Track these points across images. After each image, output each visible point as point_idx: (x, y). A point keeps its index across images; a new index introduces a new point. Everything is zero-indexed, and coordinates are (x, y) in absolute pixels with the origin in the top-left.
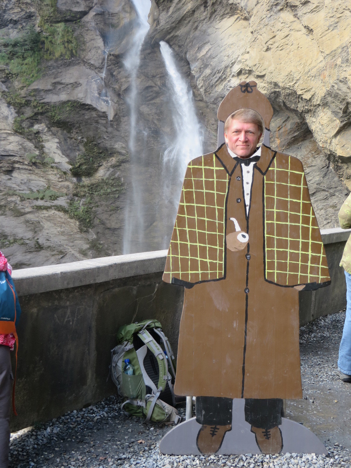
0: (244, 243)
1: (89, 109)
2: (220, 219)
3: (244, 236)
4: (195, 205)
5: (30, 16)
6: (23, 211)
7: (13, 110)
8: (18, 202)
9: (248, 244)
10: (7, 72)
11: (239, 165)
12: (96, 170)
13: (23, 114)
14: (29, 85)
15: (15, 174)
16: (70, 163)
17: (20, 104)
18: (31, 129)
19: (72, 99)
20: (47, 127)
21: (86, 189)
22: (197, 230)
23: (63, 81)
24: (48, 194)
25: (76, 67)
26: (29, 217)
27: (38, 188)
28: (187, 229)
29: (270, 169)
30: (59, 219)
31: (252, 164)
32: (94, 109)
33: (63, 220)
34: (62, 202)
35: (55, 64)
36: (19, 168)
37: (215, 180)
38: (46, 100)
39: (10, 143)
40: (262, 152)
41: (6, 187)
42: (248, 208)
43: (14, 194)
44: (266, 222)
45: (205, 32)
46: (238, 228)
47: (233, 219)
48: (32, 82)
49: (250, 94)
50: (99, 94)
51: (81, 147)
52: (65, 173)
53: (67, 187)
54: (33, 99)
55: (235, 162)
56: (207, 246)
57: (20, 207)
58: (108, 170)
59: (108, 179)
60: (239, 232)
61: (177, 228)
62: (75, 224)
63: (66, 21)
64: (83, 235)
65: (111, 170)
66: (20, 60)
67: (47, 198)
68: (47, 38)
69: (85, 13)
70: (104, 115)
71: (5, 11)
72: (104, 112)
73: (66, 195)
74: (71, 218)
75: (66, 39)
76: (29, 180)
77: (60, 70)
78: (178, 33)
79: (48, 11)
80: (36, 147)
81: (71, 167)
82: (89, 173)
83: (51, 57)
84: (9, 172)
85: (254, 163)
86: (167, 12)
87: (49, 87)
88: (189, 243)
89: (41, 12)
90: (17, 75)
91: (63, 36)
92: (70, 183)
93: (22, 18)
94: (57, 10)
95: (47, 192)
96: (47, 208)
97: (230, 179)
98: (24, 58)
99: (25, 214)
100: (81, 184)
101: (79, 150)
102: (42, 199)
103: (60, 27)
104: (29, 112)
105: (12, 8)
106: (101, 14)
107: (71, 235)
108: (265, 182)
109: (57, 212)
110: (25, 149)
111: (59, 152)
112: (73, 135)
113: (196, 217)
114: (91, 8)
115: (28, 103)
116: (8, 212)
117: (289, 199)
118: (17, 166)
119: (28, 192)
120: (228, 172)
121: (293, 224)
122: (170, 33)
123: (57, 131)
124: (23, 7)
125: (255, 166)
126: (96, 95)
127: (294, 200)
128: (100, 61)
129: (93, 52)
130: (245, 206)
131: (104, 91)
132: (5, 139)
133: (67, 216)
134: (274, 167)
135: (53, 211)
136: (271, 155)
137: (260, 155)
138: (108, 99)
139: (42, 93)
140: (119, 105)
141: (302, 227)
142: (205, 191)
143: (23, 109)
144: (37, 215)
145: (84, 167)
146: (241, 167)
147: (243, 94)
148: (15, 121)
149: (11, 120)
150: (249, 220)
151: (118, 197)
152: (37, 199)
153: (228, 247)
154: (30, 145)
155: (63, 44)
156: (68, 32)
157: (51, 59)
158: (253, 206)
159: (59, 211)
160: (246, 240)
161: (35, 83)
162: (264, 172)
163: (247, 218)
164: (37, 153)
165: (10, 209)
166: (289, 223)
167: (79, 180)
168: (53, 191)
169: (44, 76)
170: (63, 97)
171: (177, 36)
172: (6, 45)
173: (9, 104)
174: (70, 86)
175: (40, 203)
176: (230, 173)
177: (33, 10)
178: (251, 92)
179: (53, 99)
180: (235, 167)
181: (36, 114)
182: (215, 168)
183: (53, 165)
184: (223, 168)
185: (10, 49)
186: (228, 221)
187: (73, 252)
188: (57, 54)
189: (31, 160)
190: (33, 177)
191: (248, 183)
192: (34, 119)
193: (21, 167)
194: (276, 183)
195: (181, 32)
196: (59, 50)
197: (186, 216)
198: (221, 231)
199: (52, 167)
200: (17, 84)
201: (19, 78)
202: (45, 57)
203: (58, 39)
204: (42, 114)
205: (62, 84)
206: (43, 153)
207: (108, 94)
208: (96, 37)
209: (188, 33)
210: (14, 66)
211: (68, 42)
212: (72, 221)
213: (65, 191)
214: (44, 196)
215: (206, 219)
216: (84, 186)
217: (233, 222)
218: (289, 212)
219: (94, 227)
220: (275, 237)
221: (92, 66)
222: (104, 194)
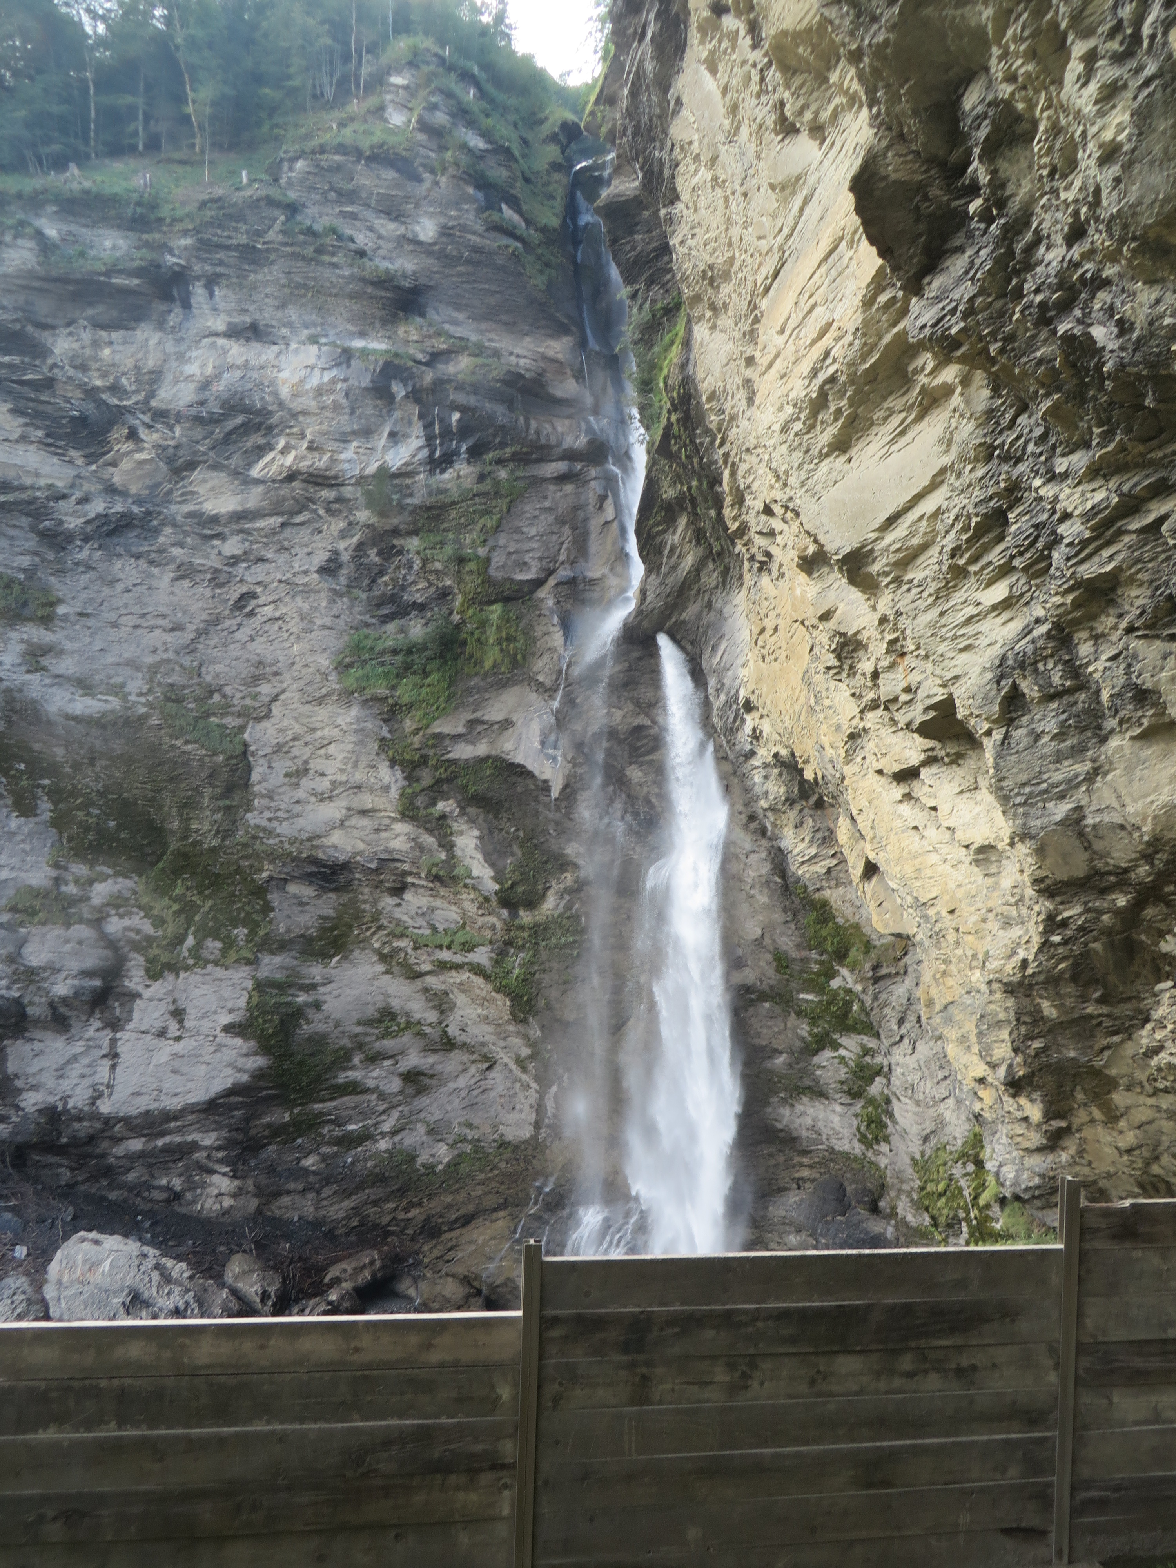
1: (522, 773)
5: (444, 595)
6: (417, 968)
7: (399, 774)
8: (410, 951)
10: (390, 701)
12: (543, 897)
13: (418, 780)
14: (427, 726)
15: (408, 896)
16: (495, 879)
17: (412, 762)
18: (432, 810)
19: (494, 753)
20: (459, 806)
21: (526, 934)
23: (486, 718)
24: (460, 938)
25: (515, 688)
26: (430, 980)
27: (445, 926)
30: (478, 991)
32: (530, 774)
33: (484, 994)
34: (482, 956)
35: (482, 684)
36: (413, 884)
38: (451, 756)
39: (397, 836)
41: (391, 919)
43: (402, 936)
45: (721, 612)
48: (435, 719)
50: (543, 743)
51: (516, 848)
52: (487, 899)
53: (493, 928)
54: (431, 752)
57: (412, 961)
58: (562, 898)
59: (561, 915)
62: (502, 1005)
63: (507, 600)
64: (520, 1027)
65: (567, 897)
66: (417, 679)
67: (456, 947)
68: (472, 633)
69: (539, 583)
70: (545, 787)
71: (403, 588)
72: (546, 781)
73: (491, 942)
74: (498, 992)
75: (504, 635)
76: (432, 909)
77: (487, 696)
78: (684, 616)
79: (472, 583)
80: (440, 845)
81: (497, 887)
82: (532, 904)
83: (477, 669)
84: (399, 890)
86: (658, 574)
87: (461, 729)
89: (462, 586)
90: (410, 706)
91: (498, 627)
92: (497, 919)
93: (431, 599)
94: (488, 581)
95: (460, 933)
96: (457, 967)
98: (426, 674)
99: (420, 975)
100: (517, 922)
101: (513, 854)
102: (449, 948)
103: (495, 611)
104: (427, 778)
105: (414, 583)
106: (572, 582)
107: (499, 1025)
109: (473, 977)
110: (420, 847)
111: (480, 856)
112: (503, 824)
114: (551, 572)
115: (424, 761)
116: (396, 969)
118: (410, 879)
119: (428, 932)
122: (669, 617)
123: (478, 815)
124: (432, 577)
126: (537, 745)
128: (554, 677)
129: (546, 659)
131: (553, 737)
132: (387, 828)
133: (490, 987)
135: (467, 974)
138: (558, 753)
139: (447, 742)
140: (574, 766)
143: (418, 772)
144: (442, 978)
145: (520, 889)
148: (402, 795)
149: (394, 793)
151: (578, 955)
152: (440, 947)
154: (429, 840)
155: (499, 644)
156: (508, 620)
157: (476, 674)
159: (476, 974)
161: (437, 722)
164: (443, 856)
165: (399, 964)
167: (514, 915)
168: (471, 933)
169: (456, 708)
170: (482, 749)
171: (684, 622)
172: (395, 652)
173: (393, 762)
174: (496, 727)
175: (445, 955)
177: (448, 582)
179: (464, 752)
181: (439, 782)
183: (468, 881)
185: (400, 658)
187: (506, 1060)
188: (488, 664)
189: (429, 872)
190: (438, 903)
192: (436, 791)
193: (416, 882)
195: (690, 612)
196: (492, 656)
199: (466, 886)
200: (409, 724)
201: (413, 713)
202: (466, 669)
203: (491, 635)
204: (449, 780)
205: (483, 722)
206: (453, 857)
207: (560, 744)
208: (552, 629)
209: (699, 616)
210: (405, 692)
211: (507, 640)
212: (499, 996)
213: (488, 934)
214: (452, 942)
216: (522, 928)
219: (536, 1014)
221: (540, 687)
222: (555, 946)
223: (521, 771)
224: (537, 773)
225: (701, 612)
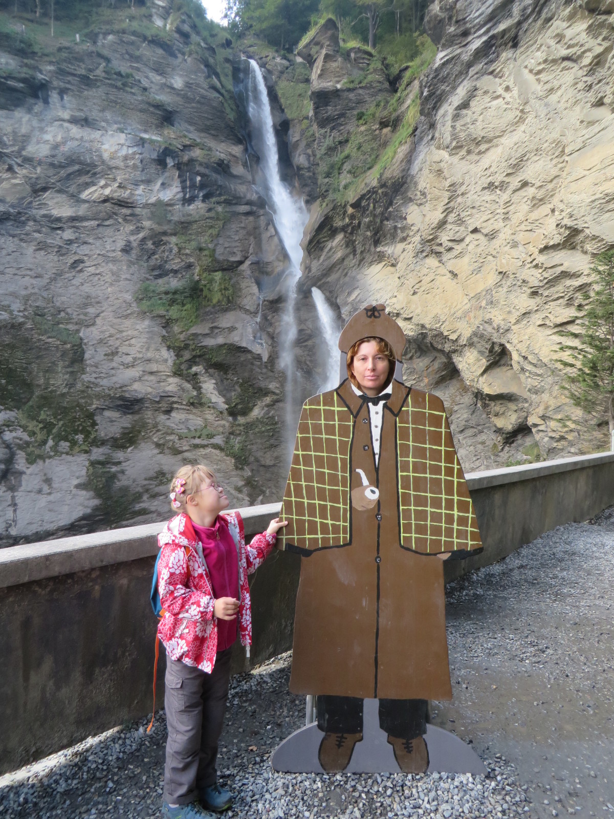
0: (374, 500)
1: (244, 351)
2: (344, 471)
3: (373, 492)
4: (313, 453)
5: (189, 266)
6: (180, 449)
7: (172, 354)
8: (176, 441)
9: (379, 501)
10: (167, 317)
11: (365, 405)
12: (251, 410)
13: (182, 357)
14: (188, 330)
15: (173, 414)
16: (225, 403)
17: (179, 347)
18: (189, 371)
19: (228, 342)
20: (204, 368)
21: (242, 428)
22: (315, 485)
23: (220, 326)
24: (205, 432)
25: (232, 312)
26: (186, 455)
27: (195, 428)
28: (304, 483)
29: (403, 409)
30: (215, 457)
31: (382, 403)
32: (249, 352)
33: (219, 458)
34: (218, 440)
35: (213, 310)
36: (177, 408)
37: (337, 423)
38: (203, 344)
39: (170, 384)
40: (393, 389)
41: (164, 426)
42: (377, 457)
43: (172, 433)
44: (400, 474)
45: (354, 278)
46: (365, 482)
47: (359, 471)
48: (191, 327)
49: (376, 320)
50: (255, 337)
51: (237, 387)
52: (221, 413)
53: (224, 426)
54: (191, 342)
55: (361, 401)
56: (328, 504)
57: (178, 446)
58: (263, 409)
59: (262, 417)
60: (367, 487)
61: (291, 482)
62: (230, 461)
63: (223, 270)
64: (239, 472)
65: (266, 409)
66: (179, 307)
67: (204, 436)
68: (205, 286)
69: (241, 263)
70: (259, 357)
71: (166, 262)
72: (259, 355)
73: (223, 433)
74: (227, 456)
75: (223, 287)
76: (187, 420)
77: (217, 316)
78: (329, 279)
79: (206, 261)
80: (193, 388)
81: (227, 406)
82: (245, 412)
83: (209, 303)
84: (168, 412)
85: (384, 402)
86: (319, 260)
87: (207, 331)
88: (306, 501)
89: (200, 262)
90: (177, 320)
91: (220, 283)
92: (226, 422)
93: (182, 268)
94: (215, 260)
95: (204, 431)
96: (204, 446)
97: (355, 422)
98: (183, 305)
99: (181, 452)
100: (237, 423)
101: (235, 391)
102: (199, 437)
103: (218, 275)
104: (187, 355)
105: (173, 259)
106: (257, 263)
107: (226, 472)
108: (398, 425)
109: (213, 450)
110: (183, 390)
111: (216, 392)
112: (229, 376)
113: (314, 469)
114: (246, 258)
115: (186, 347)
116: (167, 451)
117: (428, 446)
118: (175, 406)
119: (186, 431)
120: (352, 413)
121: (434, 476)
122: (321, 280)
123: (214, 373)
124: (183, 257)
125: (385, 406)
126: (252, 338)
127: (434, 447)
128: (256, 307)
129: (249, 298)
130: (374, 454)
131: (259, 335)
132: (164, 381)
133: (223, 454)
134: (408, 407)
135: (210, 449)
136: (405, 392)
137: (391, 392)
138: (263, 342)
139: (200, 337)
140: (273, 347)
141: (445, 479)
142: (324, 436)
143: (182, 353)
144: (194, 453)
145: (240, 407)
146: (368, 407)
147: (369, 320)
148: (174, 364)
149: (170, 363)
150: (380, 472)
151: (273, 435)
152: (194, 438)
153: (353, 505)
154: (188, 386)
155: (221, 291)
156: (225, 280)
157: (209, 305)
158: (383, 454)
159: (215, 449)
160: (376, 496)
161: (194, 328)
162: (396, 413)
163: (377, 470)
164: (195, 393)
165: (168, 448)
166: (428, 476)
167: (235, 419)
168: (210, 430)
169: (202, 321)
170: (220, 340)
171: (328, 282)
172: (167, 293)
173: (169, 348)
174: (226, 330)
175: (197, 441)
176: (355, 414)
177: (192, 260)
178: (379, 317)
179: (210, 342)
180: (361, 407)
181: (194, 357)
182: (336, 409)
183: (210, 404)
184: (346, 409)
185: (170, 296)
186: (353, 473)
187: (229, 489)
188: (215, 301)
189: (189, 401)
190: (191, 416)
191: (376, 427)
192: (192, 362)
193: (179, 407)
194: (411, 425)
195: (332, 278)
196: (216, 297)
197: (302, 467)
198: (344, 485)
199: (209, 407)
200: (176, 329)
201: (178, 324)
202: (203, 303)
203: (216, 287)
204: (200, 356)
205: (219, 328)
206: (201, 393)
207: (263, 337)
208: (251, 285)
209: (338, 279)
210: (174, 312)
211: (225, 289)
212: (228, 458)
213: (221, 429)
214: (201, 435)
215: (326, 471)
216: (239, 425)
217: (359, 474)
218: (428, 462)
219: (248, 464)
220: (412, 492)
221: (247, 311)
222: (258, 432)
223: (245, 350)
224: (254, 351)
225: (340, 278)
